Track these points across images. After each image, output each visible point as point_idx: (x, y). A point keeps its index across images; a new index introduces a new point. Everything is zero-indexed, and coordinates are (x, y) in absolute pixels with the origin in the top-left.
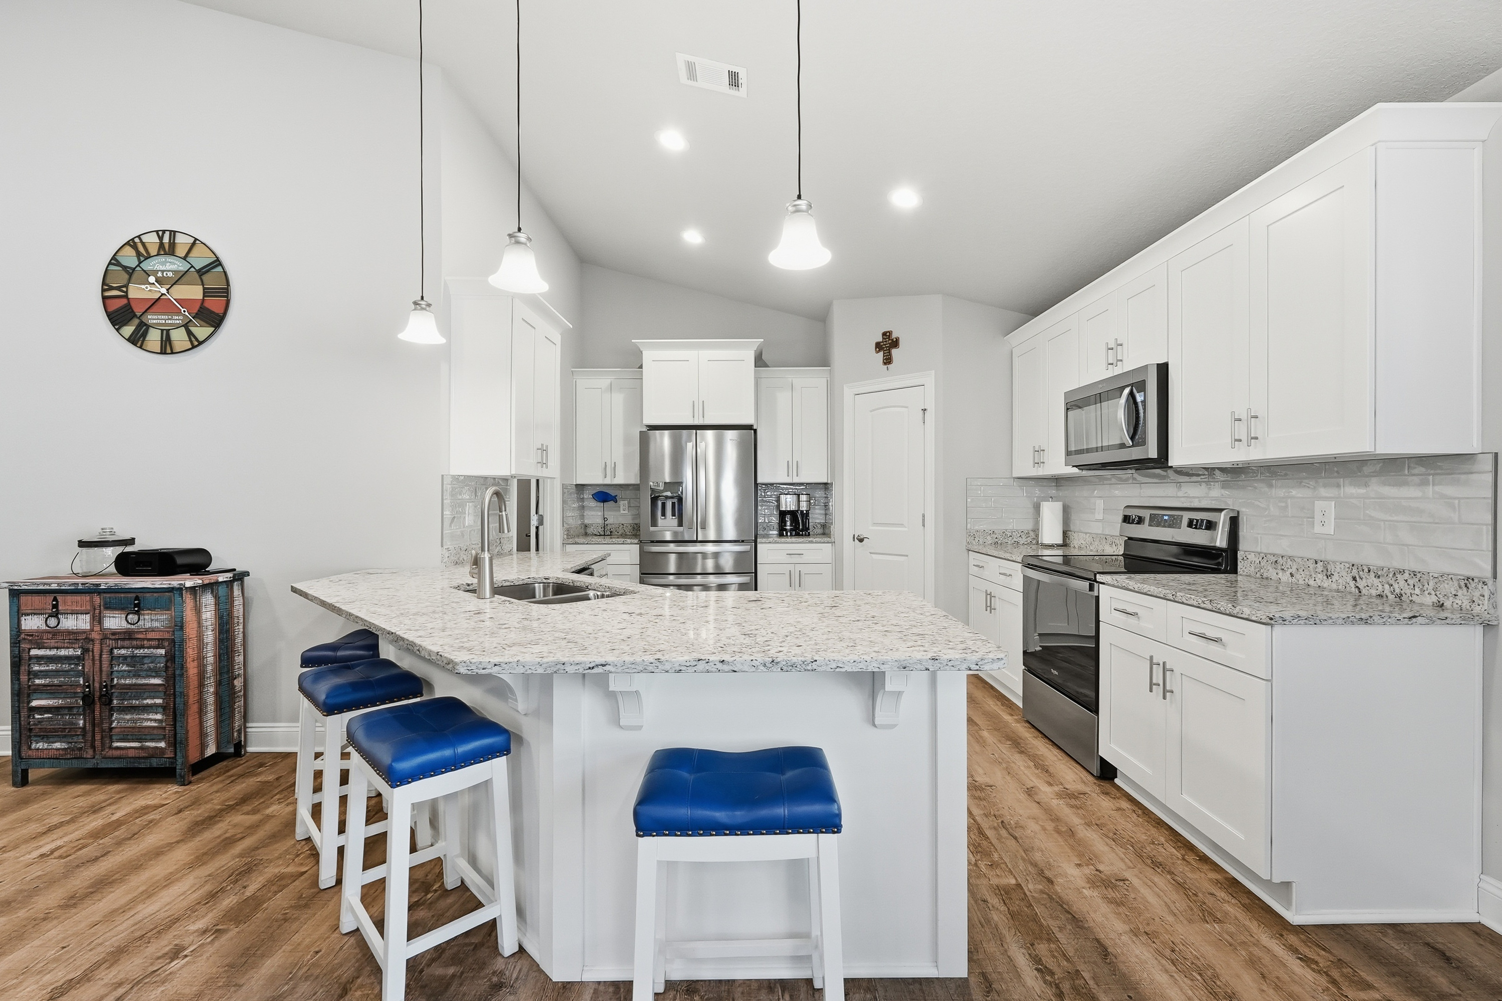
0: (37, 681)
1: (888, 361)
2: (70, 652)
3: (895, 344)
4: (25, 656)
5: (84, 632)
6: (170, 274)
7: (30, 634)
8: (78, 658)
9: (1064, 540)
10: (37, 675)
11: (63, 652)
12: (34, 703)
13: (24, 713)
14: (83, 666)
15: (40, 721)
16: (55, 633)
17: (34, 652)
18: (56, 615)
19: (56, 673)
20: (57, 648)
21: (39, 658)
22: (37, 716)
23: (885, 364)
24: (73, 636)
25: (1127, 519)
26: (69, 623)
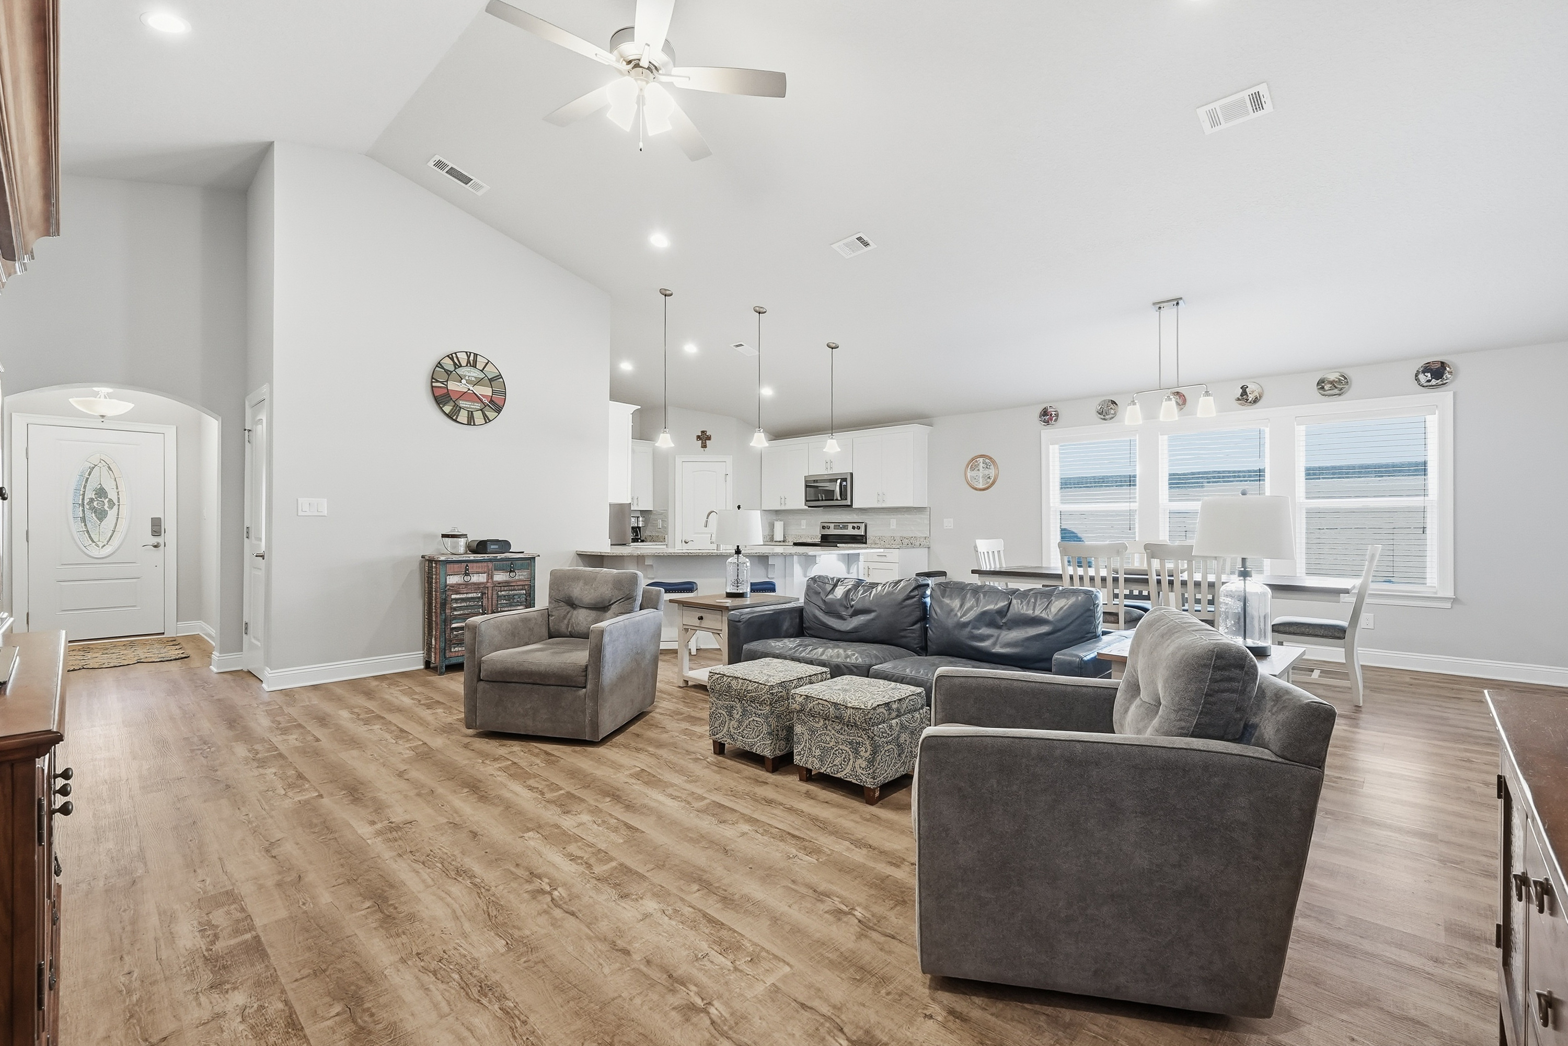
0: (455, 613)
1: (704, 446)
2: (474, 595)
3: (709, 438)
4: (449, 599)
5: (483, 583)
6: (473, 379)
7: (452, 585)
8: (478, 598)
9: (784, 537)
10: (455, 609)
11: (470, 595)
12: (454, 626)
13: (448, 631)
14: (482, 602)
15: (457, 635)
16: (467, 584)
17: (453, 597)
18: (467, 574)
19: (467, 607)
20: (467, 593)
21: (456, 600)
22: (455, 633)
23: (702, 447)
24: (477, 586)
25: (824, 527)
26: (475, 579)
